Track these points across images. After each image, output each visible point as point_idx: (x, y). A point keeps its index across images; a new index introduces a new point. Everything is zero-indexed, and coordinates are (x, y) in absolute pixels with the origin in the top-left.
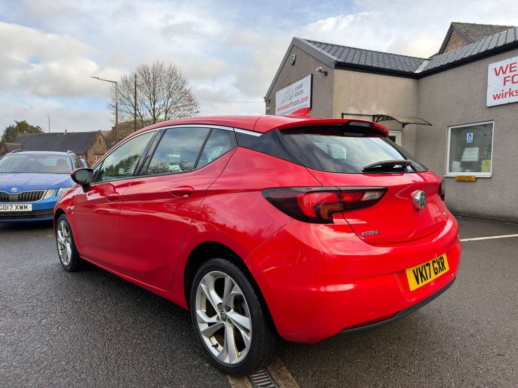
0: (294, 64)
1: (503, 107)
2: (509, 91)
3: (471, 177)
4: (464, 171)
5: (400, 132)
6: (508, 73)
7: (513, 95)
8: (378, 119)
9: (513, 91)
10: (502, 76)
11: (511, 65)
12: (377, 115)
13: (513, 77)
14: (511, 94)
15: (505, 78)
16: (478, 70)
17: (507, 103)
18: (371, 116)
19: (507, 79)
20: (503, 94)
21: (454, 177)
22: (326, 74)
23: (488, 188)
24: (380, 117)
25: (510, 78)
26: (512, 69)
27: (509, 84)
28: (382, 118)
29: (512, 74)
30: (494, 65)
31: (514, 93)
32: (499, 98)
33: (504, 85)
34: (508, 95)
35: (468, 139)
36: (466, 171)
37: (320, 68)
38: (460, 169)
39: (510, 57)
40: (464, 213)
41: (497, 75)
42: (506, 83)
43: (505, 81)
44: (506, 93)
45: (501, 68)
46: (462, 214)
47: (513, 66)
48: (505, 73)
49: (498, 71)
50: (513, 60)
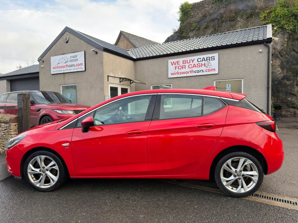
0: (67, 42)
1: (175, 78)
5: (129, 86)
6: (176, 65)
8: (123, 80)
10: (174, 66)
11: (178, 61)
12: (122, 78)
13: (179, 67)
14: (178, 73)
15: (175, 67)
16: (163, 62)
17: (177, 77)
18: (119, 78)
19: (176, 67)
22: (97, 53)
24: (124, 79)
25: (178, 67)
27: (177, 69)
28: (124, 80)
29: (178, 65)
30: (171, 60)
31: (179, 73)
32: (173, 75)
33: (175, 69)
34: (177, 74)
37: (94, 49)
39: (177, 58)
41: (172, 65)
42: (176, 69)
43: (175, 68)
44: (176, 73)
45: (174, 62)
47: (178, 62)
48: (175, 64)
49: (172, 63)
50: (179, 60)
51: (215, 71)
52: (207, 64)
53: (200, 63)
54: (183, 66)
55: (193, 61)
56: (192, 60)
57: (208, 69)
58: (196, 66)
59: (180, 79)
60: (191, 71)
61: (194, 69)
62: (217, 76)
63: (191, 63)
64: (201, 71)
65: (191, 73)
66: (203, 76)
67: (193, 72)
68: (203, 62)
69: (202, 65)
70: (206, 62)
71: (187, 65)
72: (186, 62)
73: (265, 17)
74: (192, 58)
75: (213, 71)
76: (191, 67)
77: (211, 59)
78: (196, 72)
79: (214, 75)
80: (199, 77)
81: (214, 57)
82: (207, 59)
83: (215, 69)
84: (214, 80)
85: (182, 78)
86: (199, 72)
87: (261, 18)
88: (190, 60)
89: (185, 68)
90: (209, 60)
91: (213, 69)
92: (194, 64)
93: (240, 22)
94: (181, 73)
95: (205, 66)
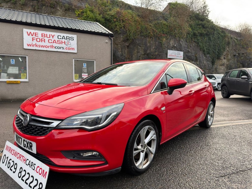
1: (32, 50)
2: (35, 44)
3: (17, 81)
4: (9, 78)
6: (34, 36)
7: (37, 47)
9: (37, 45)
10: (31, 37)
13: (37, 39)
14: (36, 46)
17: (35, 49)
19: (34, 39)
20: (32, 45)
21: (6, 82)
23: (27, 87)
26: (36, 35)
27: (35, 41)
29: (36, 37)
30: (26, 30)
31: (38, 46)
32: (30, 46)
33: (33, 41)
34: (35, 46)
35: (11, 62)
36: (11, 78)
38: (7, 77)
39: (35, 29)
40: (13, 99)
45: (31, 33)
46: (12, 100)
47: (36, 34)
48: (32, 35)
49: (29, 34)
50: (36, 31)
51: (74, 50)
52: (67, 42)
53: (61, 40)
54: (42, 39)
55: (53, 37)
56: (52, 35)
57: (68, 47)
58: (57, 42)
59: (38, 52)
60: (51, 46)
61: (55, 45)
62: (75, 55)
63: (51, 38)
64: (62, 48)
65: (51, 48)
66: (63, 53)
67: (53, 47)
68: (63, 40)
69: (62, 42)
70: (66, 41)
71: (47, 39)
72: (46, 35)
73: (79, 14)
74: (53, 33)
75: (72, 50)
76: (51, 42)
77: (70, 39)
78: (56, 48)
79: (73, 54)
80: (60, 53)
81: (73, 38)
82: (67, 38)
83: (74, 49)
84: (73, 58)
85: (40, 52)
86: (59, 48)
87: (76, 14)
88: (50, 35)
89: (45, 42)
90: (68, 39)
91: (72, 48)
92: (54, 40)
93: (60, 11)
94: (40, 46)
95: (65, 44)
